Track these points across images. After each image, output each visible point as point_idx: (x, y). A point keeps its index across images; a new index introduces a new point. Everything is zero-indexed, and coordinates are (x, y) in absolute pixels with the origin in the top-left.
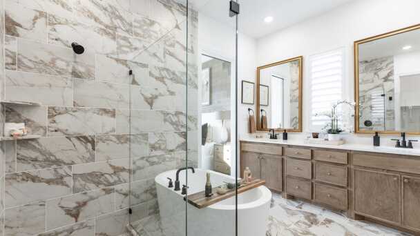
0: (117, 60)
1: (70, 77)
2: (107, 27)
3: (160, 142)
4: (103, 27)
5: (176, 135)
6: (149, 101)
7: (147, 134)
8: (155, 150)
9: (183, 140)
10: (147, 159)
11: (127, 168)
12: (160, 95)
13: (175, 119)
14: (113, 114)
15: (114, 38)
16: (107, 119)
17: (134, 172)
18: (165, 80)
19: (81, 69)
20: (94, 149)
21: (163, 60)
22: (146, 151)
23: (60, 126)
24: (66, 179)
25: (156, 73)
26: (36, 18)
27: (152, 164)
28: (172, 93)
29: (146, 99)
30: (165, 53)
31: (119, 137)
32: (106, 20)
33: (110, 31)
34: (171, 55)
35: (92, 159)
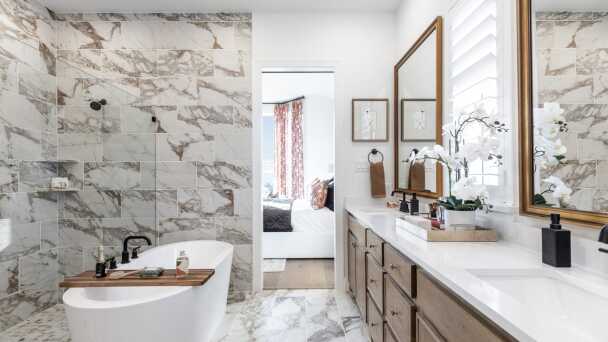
0: (141, 108)
1: (100, 133)
2: (130, 74)
3: (192, 202)
4: (126, 76)
5: (216, 194)
6: (178, 150)
7: (176, 191)
8: (187, 211)
9: (227, 201)
10: (176, 221)
11: (152, 228)
12: (193, 141)
13: (213, 172)
14: (137, 167)
15: (137, 85)
16: (131, 174)
17: (161, 235)
18: (199, 121)
19: (108, 124)
20: (120, 204)
21: (196, 96)
22: (175, 212)
23: (93, 181)
24: (97, 231)
25: (187, 115)
26: (76, 85)
27: (183, 228)
28: (209, 138)
29: (174, 148)
30: (199, 86)
31: (143, 193)
32: (130, 68)
33: (133, 79)
34: (208, 86)
35: (118, 214)
